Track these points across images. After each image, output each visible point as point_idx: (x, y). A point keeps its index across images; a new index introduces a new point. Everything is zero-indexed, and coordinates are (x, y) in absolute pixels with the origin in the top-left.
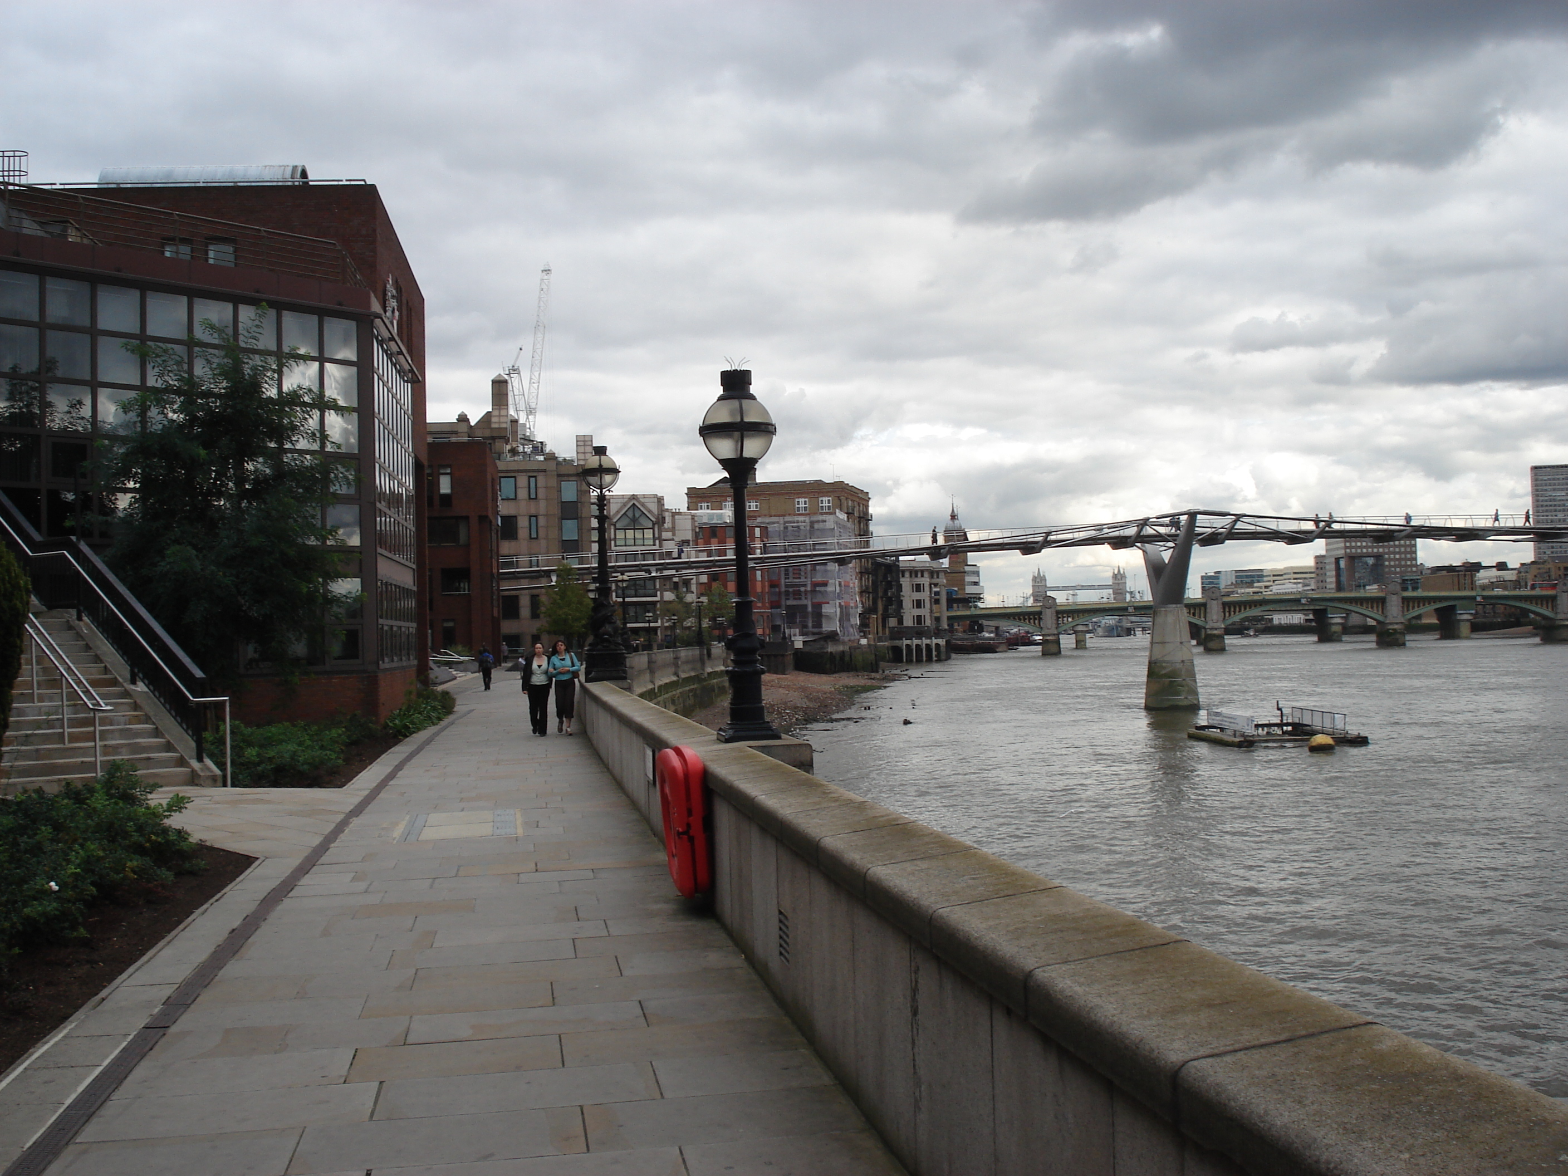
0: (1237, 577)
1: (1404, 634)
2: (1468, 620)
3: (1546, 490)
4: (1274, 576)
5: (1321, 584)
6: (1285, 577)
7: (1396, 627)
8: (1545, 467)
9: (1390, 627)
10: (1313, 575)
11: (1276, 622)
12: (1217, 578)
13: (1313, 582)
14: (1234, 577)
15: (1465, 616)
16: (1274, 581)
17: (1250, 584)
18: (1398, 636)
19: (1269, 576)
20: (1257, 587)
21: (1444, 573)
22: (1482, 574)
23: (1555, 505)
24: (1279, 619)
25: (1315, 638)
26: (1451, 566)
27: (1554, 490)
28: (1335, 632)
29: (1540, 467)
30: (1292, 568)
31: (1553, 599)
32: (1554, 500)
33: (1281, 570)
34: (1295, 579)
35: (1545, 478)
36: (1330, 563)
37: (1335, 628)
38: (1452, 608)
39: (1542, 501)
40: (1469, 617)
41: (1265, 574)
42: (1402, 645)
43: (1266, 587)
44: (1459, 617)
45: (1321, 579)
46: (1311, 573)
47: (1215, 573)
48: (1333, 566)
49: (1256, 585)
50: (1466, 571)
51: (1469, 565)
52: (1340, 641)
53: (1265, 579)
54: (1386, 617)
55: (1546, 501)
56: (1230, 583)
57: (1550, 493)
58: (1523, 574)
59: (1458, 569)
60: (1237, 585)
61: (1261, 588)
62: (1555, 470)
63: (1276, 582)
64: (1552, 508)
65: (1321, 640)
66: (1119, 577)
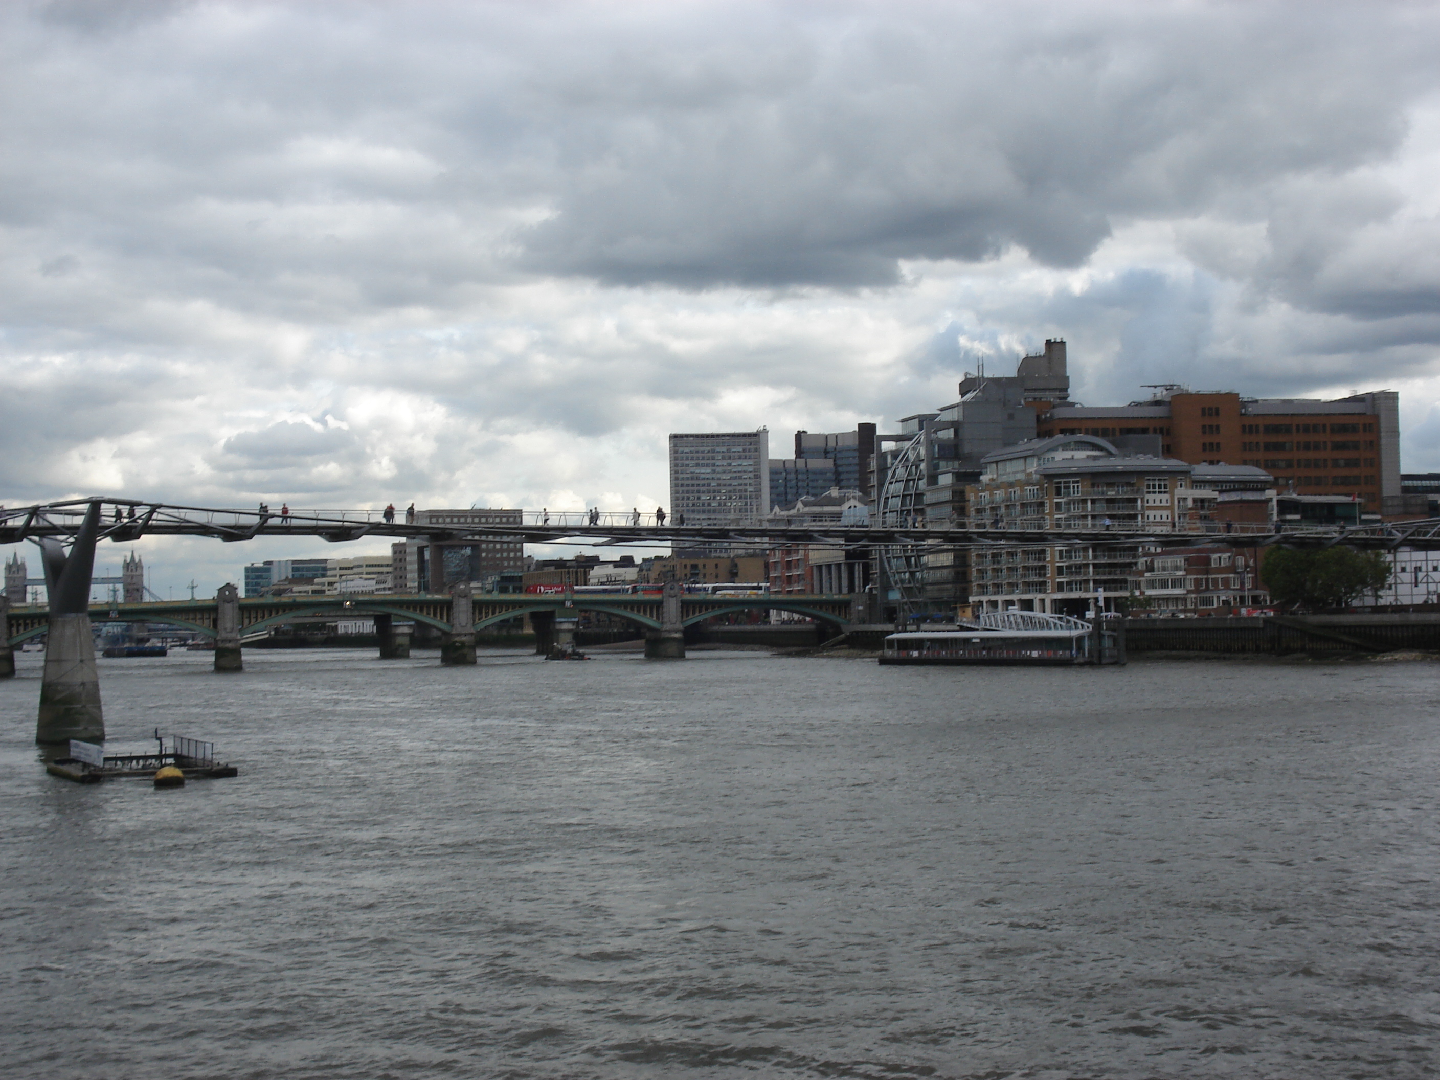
0: (294, 569)
1: (473, 648)
2: (569, 631)
3: (687, 465)
4: (340, 569)
5: (399, 582)
6: (355, 570)
7: (464, 639)
8: (687, 436)
9: (457, 639)
10: (390, 569)
11: (341, 631)
12: (268, 570)
13: (390, 578)
14: (290, 570)
15: (566, 625)
16: (341, 576)
17: (310, 581)
18: (466, 651)
19: (335, 569)
20: (317, 584)
21: (552, 569)
22: (596, 572)
23: (698, 485)
24: (347, 626)
25: (377, 654)
26: (561, 560)
27: (698, 465)
28: (401, 645)
29: (682, 436)
30: (365, 558)
31: (659, 605)
32: (698, 478)
33: (350, 561)
34: (367, 573)
35: (687, 450)
36: (411, 554)
37: (400, 640)
38: (551, 615)
39: (683, 479)
40: (570, 626)
41: (329, 566)
42: (473, 663)
43: (330, 584)
44: (558, 627)
45: (400, 574)
46: (387, 565)
47: (265, 563)
48: (415, 558)
49: (316, 580)
50: (578, 567)
51: (583, 560)
52: (407, 656)
53: (329, 573)
54: (452, 626)
55: (688, 479)
56: (283, 578)
57: (692, 470)
58: (644, 572)
59: (568, 564)
60: (295, 580)
61: (323, 584)
62: (699, 440)
63: (344, 578)
64: (696, 488)
65: (385, 656)
66: (132, 567)
